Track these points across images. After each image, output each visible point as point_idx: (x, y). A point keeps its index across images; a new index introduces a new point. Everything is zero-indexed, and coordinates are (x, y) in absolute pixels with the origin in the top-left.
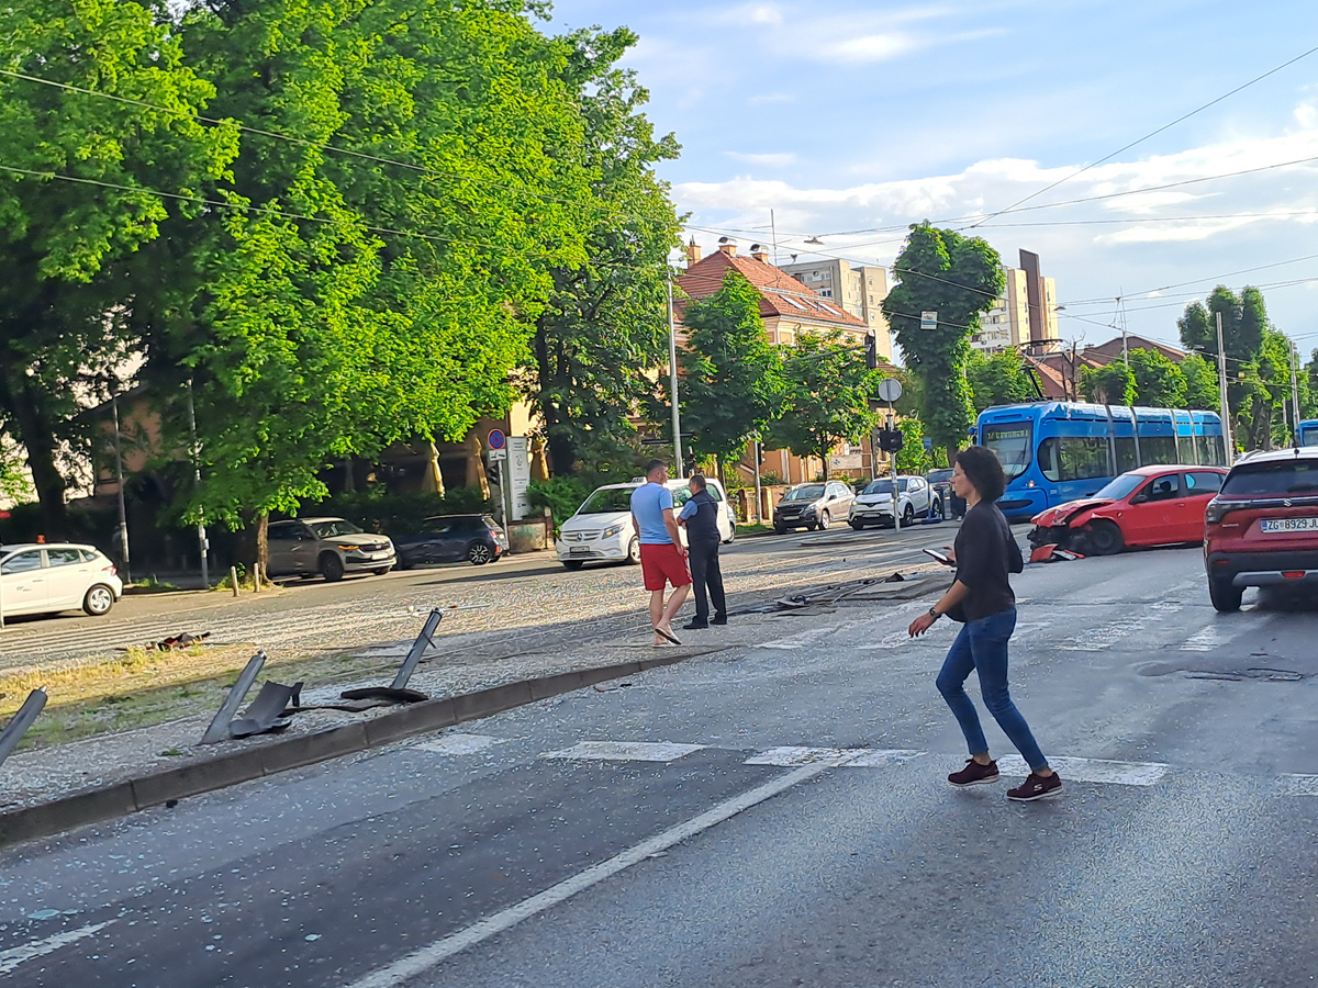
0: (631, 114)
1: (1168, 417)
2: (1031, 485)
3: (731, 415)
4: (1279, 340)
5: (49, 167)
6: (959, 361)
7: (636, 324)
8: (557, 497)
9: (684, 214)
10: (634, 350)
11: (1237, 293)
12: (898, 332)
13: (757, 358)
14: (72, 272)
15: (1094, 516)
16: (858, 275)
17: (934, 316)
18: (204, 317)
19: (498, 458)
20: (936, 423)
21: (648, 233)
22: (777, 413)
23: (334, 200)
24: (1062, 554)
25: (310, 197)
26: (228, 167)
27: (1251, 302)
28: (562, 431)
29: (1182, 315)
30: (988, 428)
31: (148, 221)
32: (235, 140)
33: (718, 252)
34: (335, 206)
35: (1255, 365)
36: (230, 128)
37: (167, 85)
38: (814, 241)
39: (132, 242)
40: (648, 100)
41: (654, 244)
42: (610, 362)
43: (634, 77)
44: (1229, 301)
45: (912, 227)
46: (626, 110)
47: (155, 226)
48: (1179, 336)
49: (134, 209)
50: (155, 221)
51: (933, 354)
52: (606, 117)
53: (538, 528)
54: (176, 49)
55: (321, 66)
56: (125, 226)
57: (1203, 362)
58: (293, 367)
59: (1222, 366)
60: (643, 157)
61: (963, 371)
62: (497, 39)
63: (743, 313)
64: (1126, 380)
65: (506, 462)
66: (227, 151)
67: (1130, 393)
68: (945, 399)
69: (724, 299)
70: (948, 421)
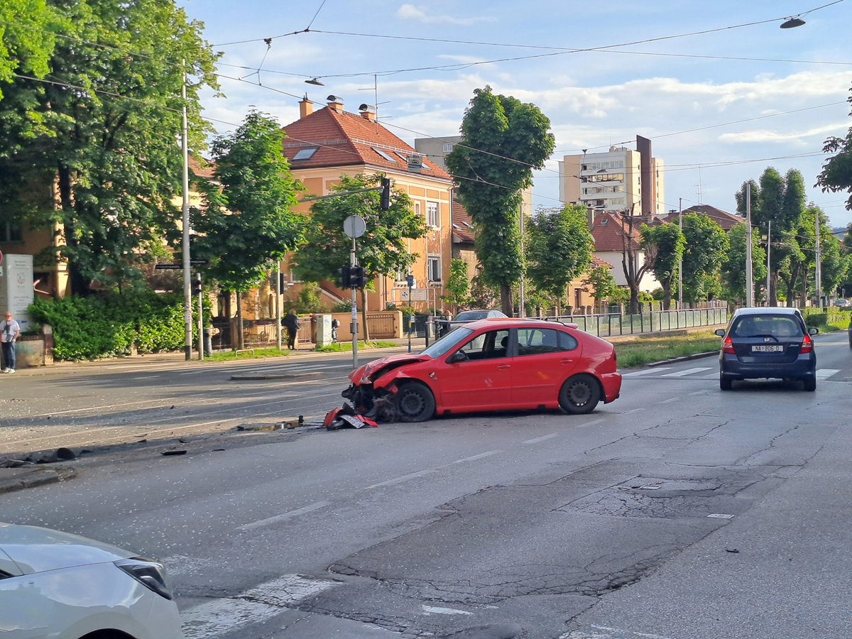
4: (816, 213)
6: (512, 212)
8: (58, 316)
11: (783, 174)
15: (400, 375)
24: (352, 419)
27: (794, 181)
29: (739, 189)
33: (325, 108)
35: (794, 232)
44: (776, 180)
45: (476, 91)
51: (489, 205)
53: (37, 344)
57: (750, 227)
63: (262, 150)
64: (676, 238)
65: (3, 279)
68: (498, 244)
70: (500, 263)
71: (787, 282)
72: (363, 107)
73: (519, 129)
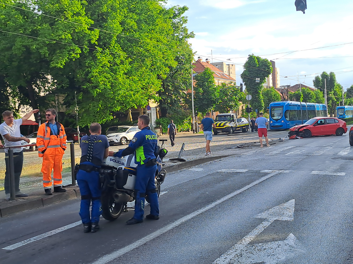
0: (183, 26)
1: (314, 105)
2: (283, 122)
3: (207, 103)
4: (339, 86)
5: (54, 40)
6: (260, 90)
7: (183, 79)
8: (163, 123)
9: (195, 52)
10: (183, 86)
11: (328, 73)
12: (245, 82)
13: (213, 89)
14: (59, 65)
15: (305, 128)
16: (228, 66)
17: (259, 79)
18: (89, 77)
19: (149, 112)
20: (254, 106)
21: (187, 57)
22: (218, 102)
23: (119, 49)
24: (297, 137)
25: (114, 48)
26: (96, 41)
27: (332, 76)
28: (165, 106)
29: (314, 79)
30: (272, 107)
31: (77, 53)
32: (98, 34)
33: (198, 61)
34: (119, 50)
35: (333, 92)
36: (97, 31)
37: (83, 21)
38: (229, 60)
39: (73, 58)
40: (187, 23)
41: (188, 60)
42: (177, 89)
43: (187, 18)
44: (326, 75)
45: (249, 56)
46: (181, 25)
47: (79, 55)
48: (313, 84)
49: (73, 50)
50: (79, 53)
51: (254, 88)
52: (177, 27)
53: (158, 130)
54: (83, 12)
55: (116, 16)
56: (72, 55)
57: (319, 91)
58: (110, 90)
59: (326, 92)
60: (186, 37)
61: (261, 92)
62: (157, 9)
63: (210, 77)
64: (301, 95)
65: (151, 113)
66: (96, 37)
67: (301, 99)
68: (256, 100)
69: (205, 74)
70: (257, 105)
71: (330, 108)
72: (207, 59)
73: (263, 66)
